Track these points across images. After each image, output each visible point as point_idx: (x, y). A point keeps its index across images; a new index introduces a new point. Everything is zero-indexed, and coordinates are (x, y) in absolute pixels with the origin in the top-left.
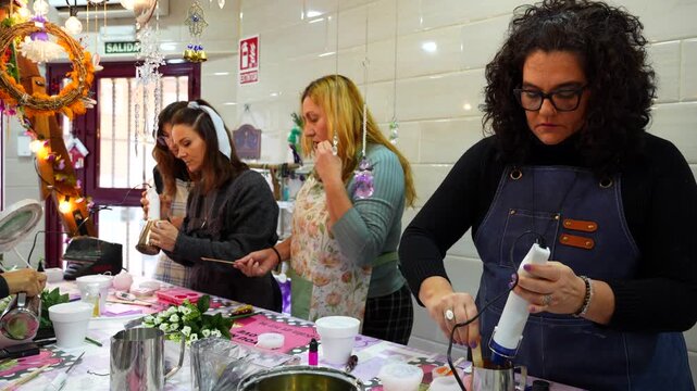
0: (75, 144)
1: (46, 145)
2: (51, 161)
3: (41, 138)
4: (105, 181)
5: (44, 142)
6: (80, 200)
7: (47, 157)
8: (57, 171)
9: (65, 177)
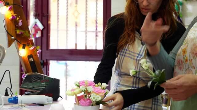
0: (36, 22)
1: (10, 9)
2: (14, 20)
3: (7, 4)
4: (53, 45)
5: (8, 8)
6: (32, 48)
7: (10, 18)
8: (17, 27)
9: (22, 32)
